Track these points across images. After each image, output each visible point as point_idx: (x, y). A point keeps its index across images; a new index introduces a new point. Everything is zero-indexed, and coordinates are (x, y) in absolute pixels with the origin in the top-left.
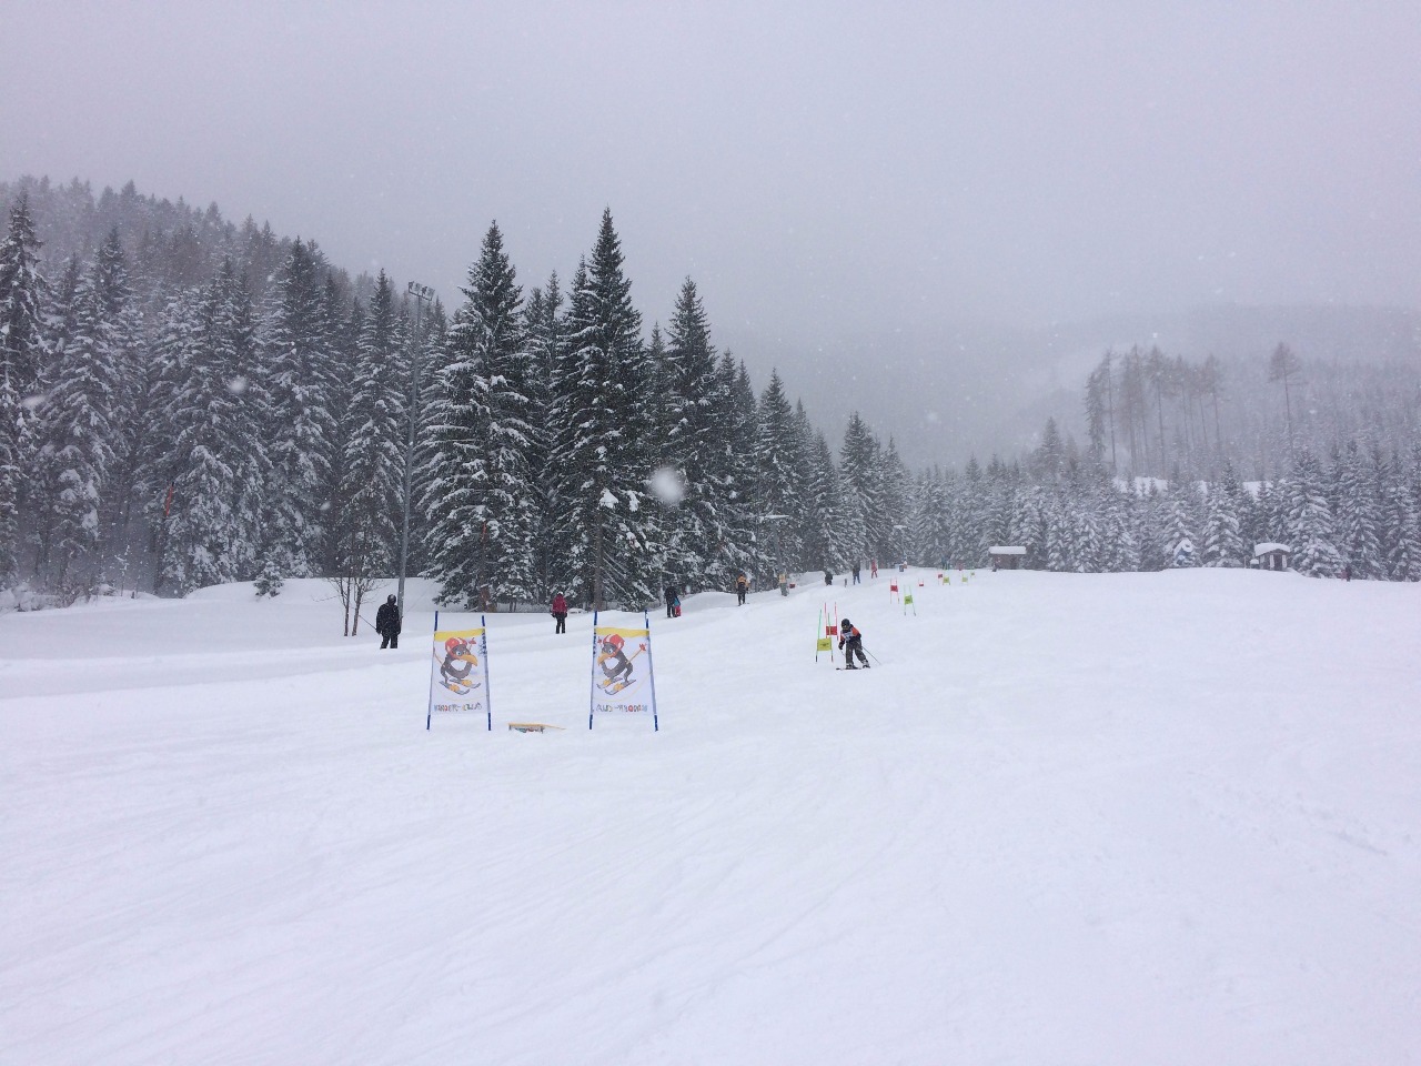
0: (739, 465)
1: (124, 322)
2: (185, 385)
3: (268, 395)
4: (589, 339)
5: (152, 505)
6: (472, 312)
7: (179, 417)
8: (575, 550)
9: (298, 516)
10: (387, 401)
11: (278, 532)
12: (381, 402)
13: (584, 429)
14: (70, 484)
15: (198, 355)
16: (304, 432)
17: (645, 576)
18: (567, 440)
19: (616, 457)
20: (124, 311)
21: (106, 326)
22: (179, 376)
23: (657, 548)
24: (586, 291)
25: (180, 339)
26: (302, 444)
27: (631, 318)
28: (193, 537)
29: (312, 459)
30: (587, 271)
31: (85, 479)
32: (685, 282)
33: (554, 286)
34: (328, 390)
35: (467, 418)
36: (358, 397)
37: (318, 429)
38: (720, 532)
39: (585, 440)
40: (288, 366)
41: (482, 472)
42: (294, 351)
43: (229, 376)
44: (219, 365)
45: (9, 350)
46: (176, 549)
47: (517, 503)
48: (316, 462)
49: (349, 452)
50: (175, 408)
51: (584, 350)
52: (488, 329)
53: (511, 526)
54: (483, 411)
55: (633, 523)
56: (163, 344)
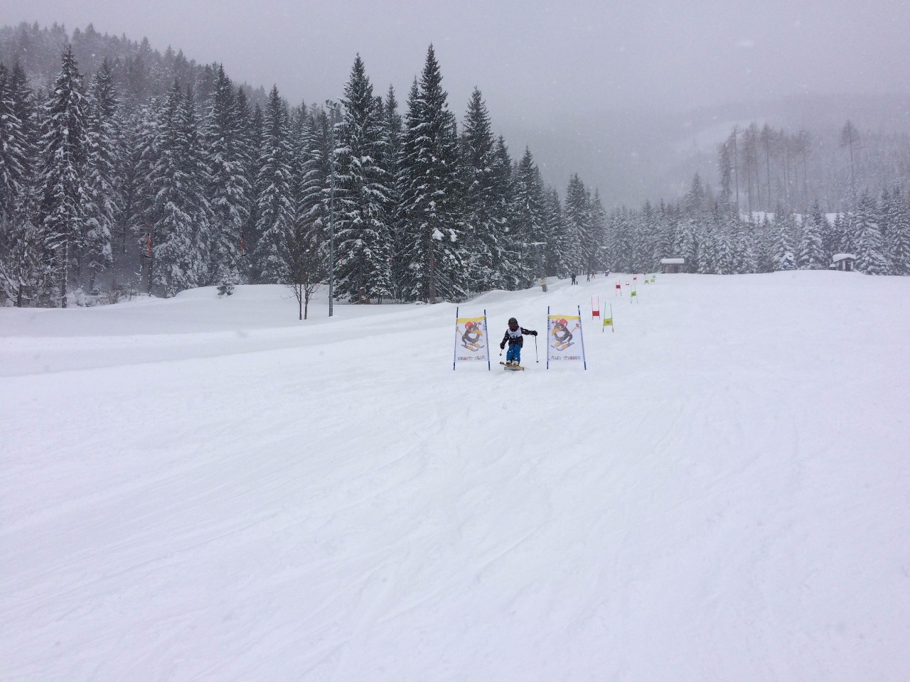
0: (510, 211)
1: (116, 122)
2: (157, 163)
3: (208, 168)
4: (423, 131)
5: (142, 239)
6: (348, 115)
7: (155, 183)
8: (418, 266)
9: (231, 245)
10: (281, 171)
11: (220, 256)
12: (279, 172)
13: (420, 190)
14: (92, 227)
15: (164, 143)
16: (232, 192)
18: (410, 196)
19: (441, 209)
20: (115, 115)
21: (106, 125)
22: (154, 157)
23: (468, 264)
24: (419, 100)
25: (152, 133)
26: (231, 198)
27: (448, 117)
28: (169, 259)
29: (238, 210)
30: (419, 87)
31: (102, 224)
32: (474, 90)
33: (391, 96)
34: (244, 164)
35: (348, 184)
36: (264, 169)
37: (241, 190)
38: (500, 253)
39: (422, 197)
40: (219, 149)
41: (359, 218)
42: (222, 139)
43: (184, 156)
44: (178, 149)
45: (69, 144)
46: (160, 267)
47: (381, 237)
48: (240, 212)
49: (261, 204)
50: (152, 177)
51: (419, 139)
52: (358, 126)
53: (377, 252)
54: (359, 179)
55: (453, 249)
56: (141, 136)
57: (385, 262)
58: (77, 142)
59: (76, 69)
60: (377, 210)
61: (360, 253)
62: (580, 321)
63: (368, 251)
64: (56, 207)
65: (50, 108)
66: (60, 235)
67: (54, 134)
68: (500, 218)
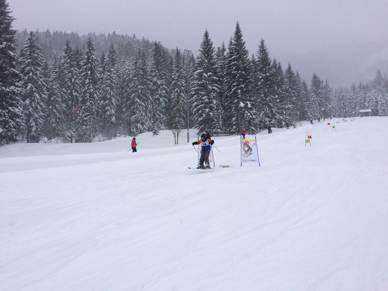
0: (279, 92)
1: (116, 68)
2: (132, 83)
3: (151, 84)
4: (234, 60)
5: (127, 114)
6: (202, 56)
7: (131, 91)
8: (234, 119)
9: (161, 115)
10: (181, 82)
11: (157, 119)
12: (179, 83)
13: (234, 85)
14: (108, 110)
15: (134, 75)
16: (161, 93)
17: (253, 125)
18: (230, 88)
19: (243, 93)
20: (116, 65)
21: (112, 69)
22: (130, 81)
23: (256, 117)
24: (232, 46)
25: (129, 71)
26: (161, 96)
27: (246, 52)
28: (137, 121)
29: (163, 100)
30: (233, 40)
31: (111, 109)
32: (261, 40)
33: (223, 46)
34: (166, 81)
35: (202, 85)
36: (173, 82)
37: (164, 92)
38: (274, 111)
39: (235, 88)
40: (156, 76)
41: (207, 100)
42: (157, 71)
43: (141, 79)
44: (139, 77)
45: (91, 78)
46: (133, 125)
47: (217, 107)
48: (165, 100)
49: (172, 97)
50: (130, 89)
51: (233, 63)
52: (206, 60)
53: (216, 114)
54: (206, 83)
55: (249, 111)
56: (126, 73)
57: (219, 118)
58: (94, 76)
59: (93, 48)
60: (215, 95)
61: (208, 114)
62: (256, 142)
63: (211, 113)
64: (86, 103)
65: (83, 64)
66: (88, 114)
67: (85, 74)
68: (274, 96)
